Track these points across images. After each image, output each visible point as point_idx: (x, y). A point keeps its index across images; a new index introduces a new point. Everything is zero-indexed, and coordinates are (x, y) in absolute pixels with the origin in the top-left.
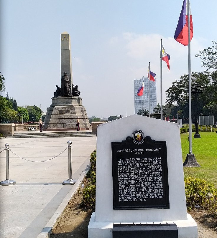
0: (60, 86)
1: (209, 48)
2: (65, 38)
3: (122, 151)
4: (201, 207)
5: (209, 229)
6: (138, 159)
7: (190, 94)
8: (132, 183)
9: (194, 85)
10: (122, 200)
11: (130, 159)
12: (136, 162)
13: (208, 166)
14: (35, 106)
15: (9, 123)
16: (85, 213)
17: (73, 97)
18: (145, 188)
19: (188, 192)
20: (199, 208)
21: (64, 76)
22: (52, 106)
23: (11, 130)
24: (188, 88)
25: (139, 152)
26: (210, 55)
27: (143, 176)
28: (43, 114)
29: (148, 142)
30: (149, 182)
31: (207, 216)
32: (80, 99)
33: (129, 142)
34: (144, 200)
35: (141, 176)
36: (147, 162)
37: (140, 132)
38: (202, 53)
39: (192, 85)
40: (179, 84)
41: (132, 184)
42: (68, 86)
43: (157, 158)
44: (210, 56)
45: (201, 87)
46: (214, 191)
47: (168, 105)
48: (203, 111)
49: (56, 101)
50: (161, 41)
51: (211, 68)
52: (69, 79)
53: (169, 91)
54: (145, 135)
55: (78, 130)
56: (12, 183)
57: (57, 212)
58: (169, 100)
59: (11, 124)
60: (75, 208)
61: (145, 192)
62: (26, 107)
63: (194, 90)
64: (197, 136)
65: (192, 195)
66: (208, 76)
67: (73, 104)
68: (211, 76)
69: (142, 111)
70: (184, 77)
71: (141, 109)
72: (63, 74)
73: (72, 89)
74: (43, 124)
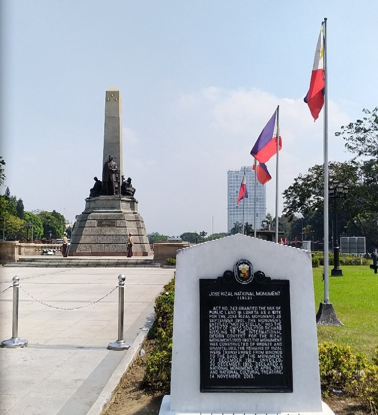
0: (100, 179)
1: (358, 121)
2: (112, 98)
3: (217, 294)
4: (345, 393)
6: (242, 308)
7: (326, 199)
8: (232, 348)
10: (215, 376)
11: (229, 308)
12: (240, 313)
13: (357, 324)
14: (54, 211)
15: (8, 240)
16: (150, 397)
17: (122, 199)
18: (254, 356)
19: (324, 366)
20: (340, 395)
21: (109, 162)
22: (86, 213)
23: (13, 253)
24: (322, 189)
25: (245, 296)
27: (250, 337)
28: (67, 226)
29: (260, 281)
30: (260, 346)
31: (355, 408)
32: (135, 201)
33: (228, 280)
34: (251, 376)
35: (247, 337)
36: (258, 315)
37: (248, 263)
38: (346, 129)
39: (330, 183)
40: (305, 181)
41: (232, 350)
42: (114, 179)
43: (273, 307)
44: (361, 135)
45: (344, 189)
46: (366, 365)
47: (286, 216)
48: (347, 229)
49: (92, 205)
50: (278, 109)
51: (362, 155)
52: (117, 168)
53: (289, 193)
54: (255, 269)
55: (129, 256)
56: (24, 343)
57: (103, 394)
58: (288, 207)
59: (13, 242)
60: (131, 389)
61: (254, 364)
62: (39, 213)
63: (333, 192)
64: (336, 273)
65: (330, 372)
66: (356, 168)
67: (122, 210)
68: (361, 168)
69: (241, 226)
70: (315, 169)
71: (240, 222)
72: (107, 159)
73: (121, 185)
74: (69, 244)
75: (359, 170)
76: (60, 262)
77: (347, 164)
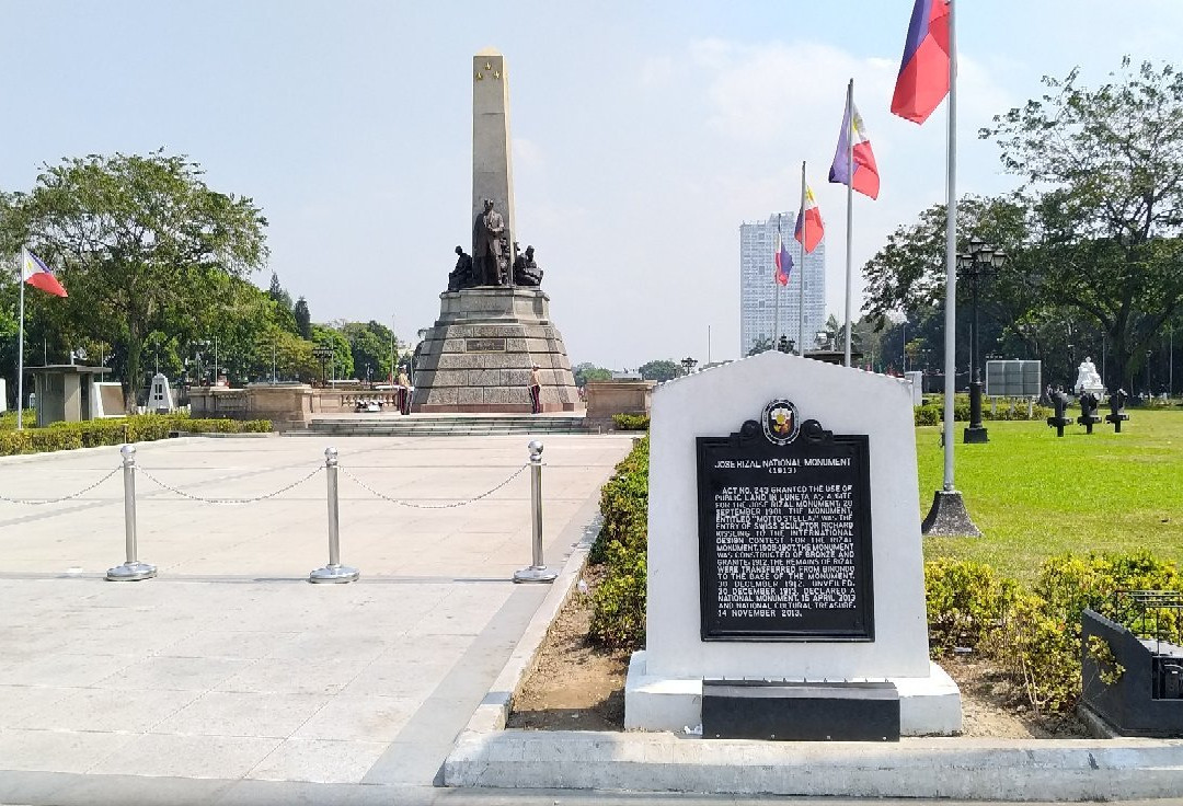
0: (468, 250)
2: (487, 71)
3: (729, 464)
4: (976, 652)
5: (1000, 710)
6: (779, 490)
7: (951, 279)
8: (759, 563)
9: (969, 247)
10: (729, 611)
11: (753, 491)
12: (773, 498)
14: (372, 321)
17: (516, 292)
18: (800, 577)
20: (969, 655)
21: (487, 213)
22: (443, 324)
23: (299, 407)
24: (944, 258)
25: (783, 467)
26: (1034, 132)
27: (794, 542)
28: (401, 353)
29: (812, 437)
30: (813, 558)
31: (995, 678)
32: (543, 297)
33: (751, 439)
34: (795, 613)
35: (786, 541)
36: (807, 500)
37: (787, 405)
38: (1003, 120)
39: (963, 245)
40: (912, 240)
41: (759, 566)
42: (498, 251)
43: (838, 487)
44: (1034, 136)
45: (995, 256)
47: (868, 319)
48: (1001, 344)
49: (455, 307)
50: (850, 87)
51: (1037, 181)
52: (502, 225)
53: (876, 268)
54: (803, 416)
55: (534, 411)
56: (352, 574)
57: (517, 653)
58: (875, 300)
59: (299, 387)
60: (568, 647)
61: (800, 591)
62: (341, 324)
63: (968, 265)
64: (975, 435)
65: (949, 613)
66: (1024, 209)
67: (516, 316)
68: (1035, 210)
69: (770, 343)
70: (933, 213)
71: (767, 336)
72: (482, 208)
73: (513, 261)
74: (412, 389)
75: (1031, 212)
76: (396, 425)
77: (1004, 201)
